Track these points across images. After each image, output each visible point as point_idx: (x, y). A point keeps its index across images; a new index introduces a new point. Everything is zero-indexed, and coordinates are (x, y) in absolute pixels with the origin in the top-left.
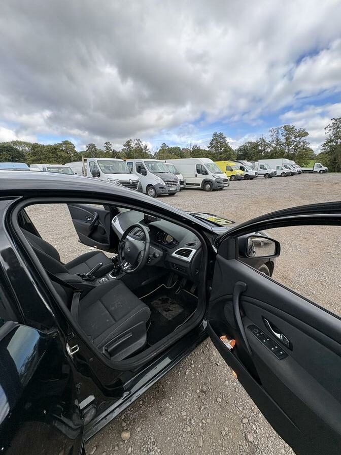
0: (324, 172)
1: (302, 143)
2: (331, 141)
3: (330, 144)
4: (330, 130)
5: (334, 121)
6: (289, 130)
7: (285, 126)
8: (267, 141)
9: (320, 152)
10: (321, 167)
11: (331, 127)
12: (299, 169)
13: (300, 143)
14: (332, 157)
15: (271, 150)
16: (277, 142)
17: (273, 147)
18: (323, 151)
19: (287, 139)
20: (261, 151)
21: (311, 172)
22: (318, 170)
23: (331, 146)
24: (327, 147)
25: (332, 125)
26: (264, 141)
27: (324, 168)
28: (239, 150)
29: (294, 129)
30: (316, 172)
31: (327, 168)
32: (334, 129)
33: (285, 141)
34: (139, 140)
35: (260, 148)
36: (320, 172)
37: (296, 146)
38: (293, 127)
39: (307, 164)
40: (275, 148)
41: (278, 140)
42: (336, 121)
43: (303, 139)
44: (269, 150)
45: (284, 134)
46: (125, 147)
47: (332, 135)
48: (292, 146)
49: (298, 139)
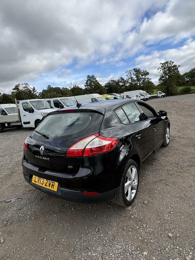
0: (164, 96)
1: (146, 79)
2: (163, 77)
3: (163, 79)
4: (161, 70)
5: (161, 65)
6: (137, 71)
7: (134, 69)
8: (125, 79)
9: (158, 84)
10: (162, 93)
11: (161, 68)
12: (150, 96)
13: (145, 79)
14: (166, 87)
15: (129, 85)
16: (131, 79)
17: (130, 83)
18: (160, 83)
19: (137, 77)
20: (122, 86)
21: (156, 97)
22: (160, 95)
23: (163, 80)
24: (161, 81)
25: (161, 67)
26: (122, 79)
27: (163, 94)
28: (106, 86)
29: (140, 71)
30: (159, 97)
31: (165, 94)
32: (163, 69)
33: (136, 79)
34: (27, 84)
35: (121, 84)
36: (162, 97)
37: (143, 81)
38: (139, 70)
39: (153, 92)
40: (131, 83)
41: (132, 78)
42: (163, 65)
43: (147, 76)
44: (128, 85)
45: (135, 74)
46: (14, 91)
47: (162, 73)
48: (141, 81)
49: (144, 77)
